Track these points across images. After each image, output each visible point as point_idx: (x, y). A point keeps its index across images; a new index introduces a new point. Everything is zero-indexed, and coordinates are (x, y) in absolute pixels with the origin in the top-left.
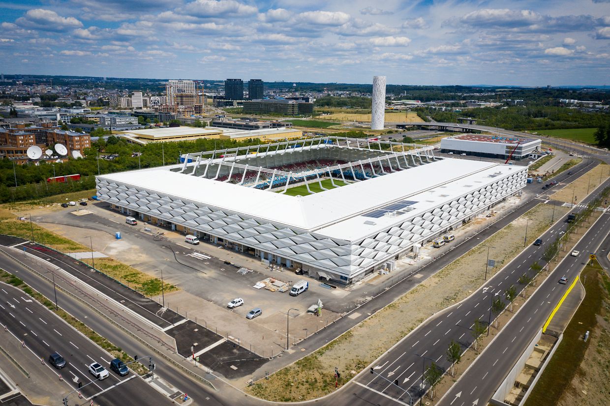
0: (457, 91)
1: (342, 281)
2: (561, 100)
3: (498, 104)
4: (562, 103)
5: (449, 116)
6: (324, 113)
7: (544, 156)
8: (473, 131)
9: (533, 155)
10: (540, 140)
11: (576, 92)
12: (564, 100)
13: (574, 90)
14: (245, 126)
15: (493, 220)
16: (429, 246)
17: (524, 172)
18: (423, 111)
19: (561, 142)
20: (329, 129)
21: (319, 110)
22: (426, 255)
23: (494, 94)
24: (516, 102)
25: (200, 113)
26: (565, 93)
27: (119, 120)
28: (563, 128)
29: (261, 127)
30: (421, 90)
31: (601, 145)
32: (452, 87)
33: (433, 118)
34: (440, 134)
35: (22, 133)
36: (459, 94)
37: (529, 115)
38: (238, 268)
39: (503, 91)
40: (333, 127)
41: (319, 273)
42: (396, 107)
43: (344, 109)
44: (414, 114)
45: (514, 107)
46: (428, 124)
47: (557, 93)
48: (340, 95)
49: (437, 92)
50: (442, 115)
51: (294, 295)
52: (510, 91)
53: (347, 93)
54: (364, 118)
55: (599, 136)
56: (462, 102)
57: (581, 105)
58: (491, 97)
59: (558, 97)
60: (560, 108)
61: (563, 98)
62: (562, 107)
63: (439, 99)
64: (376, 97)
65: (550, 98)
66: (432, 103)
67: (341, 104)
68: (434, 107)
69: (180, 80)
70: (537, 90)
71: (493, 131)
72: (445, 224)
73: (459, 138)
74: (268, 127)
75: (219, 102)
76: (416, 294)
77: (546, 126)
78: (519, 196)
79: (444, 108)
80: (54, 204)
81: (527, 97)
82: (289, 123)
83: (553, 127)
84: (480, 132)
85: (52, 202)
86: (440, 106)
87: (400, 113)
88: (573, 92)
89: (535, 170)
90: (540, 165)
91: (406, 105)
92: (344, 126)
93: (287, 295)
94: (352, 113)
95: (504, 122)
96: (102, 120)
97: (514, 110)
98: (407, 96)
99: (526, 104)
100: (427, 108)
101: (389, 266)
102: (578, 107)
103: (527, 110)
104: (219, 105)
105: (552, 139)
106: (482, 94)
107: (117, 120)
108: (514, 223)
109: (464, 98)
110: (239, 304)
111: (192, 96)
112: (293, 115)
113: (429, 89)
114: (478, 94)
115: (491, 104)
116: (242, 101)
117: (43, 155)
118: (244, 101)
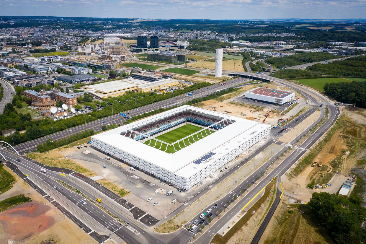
1: (184, 190)
2: (330, 43)
4: (330, 45)
6: (192, 60)
7: (293, 103)
9: (289, 102)
12: (332, 43)
14: (149, 78)
15: (249, 155)
16: (219, 171)
20: (193, 76)
22: (216, 176)
24: (304, 44)
29: (157, 79)
33: (250, 66)
35: (44, 96)
38: (150, 183)
40: (195, 75)
41: (177, 186)
46: (244, 74)
51: (168, 196)
54: (213, 65)
63: (260, 41)
64: (218, 60)
66: (256, 44)
73: (255, 91)
74: (161, 78)
76: (208, 195)
78: (266, 139)
80: (74, 147)
84: (269, 82)
89: (285, 114)
90: (288, 111)
91: (240, 47)
92: (201, 73)
93: (166, 196)
94: (207, 60)
96: (73, 70)
101: (201, 183)
104: (134, 51)
106: (288, 34)
110: (150, 200)
111: (119, 48)
112: (174, 62)
114: (285, 34)
116: (147, 49)
117: (57, 111)
118: (148, 48)
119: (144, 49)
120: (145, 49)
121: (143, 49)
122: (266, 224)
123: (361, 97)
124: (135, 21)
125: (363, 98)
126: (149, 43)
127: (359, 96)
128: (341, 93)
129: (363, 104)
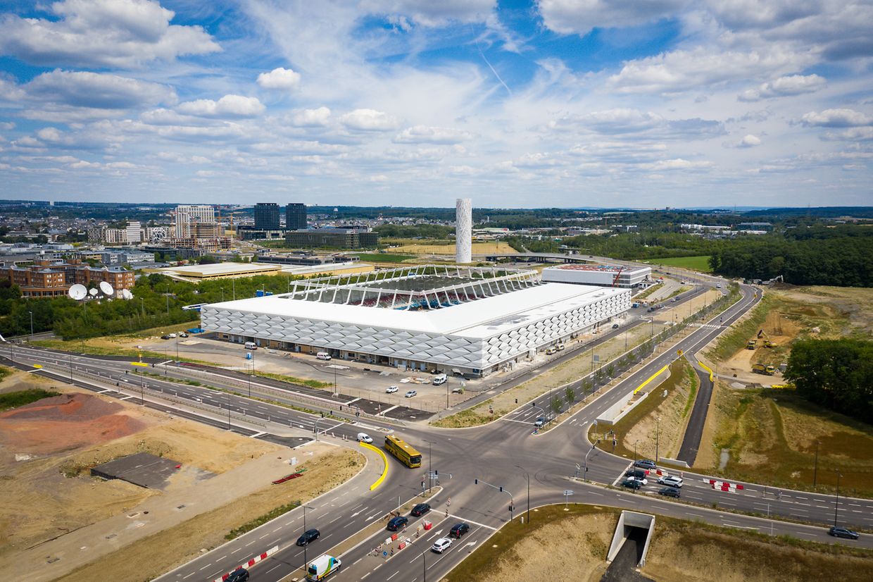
0: (554, 216)
1: (475, 374)
2: (682, 225)
3: (606, 231)
4: (683, 228)
5: (548, 245)
6: (392, 244)
7: (653, 285)
8: (576, 262)
9: (643, 284)
10: (650, 268)
11: (701, 215)
12: (687, 225)
13: (700, 212)
14: (302, 261)
15: (598, 336)
16: (543, 354)
17: (627, 293)
18: (515, 241)
19: (673, 271)
20: (404, 263)
21: (385, 241)
22: (540, 359)
23: (601, 219)
24: (628, 228)
25: (227, 248)
26: (688, 217)
27: (131, 258)
28: (678, 256)
29: (323, 262)
30: (506, 214)
31: (715, 273)
32: (547, 210)
33: (528, 249)
34: (540, 266)
35: (48, 270)
36: (557, 219)
37: (642, 243)
38: (379, 372)
39: (612, 215)
40: (409, 261)
41: (453, 370)
42: (479, 236)
43: (414, 239)
44: (505, 245)
45: (625, 234)
46: (523, 254)
47: (678, 217)
48: (402, 223)
49: (529, 217)
50: (539, 245)
51: (437, 385)
52: (622, 215)
53: (411, 219)
54: (445, 249)
55: (714, 263)
56: (561, 229)
57: (705, 231)
58: (597, 223)
59: (678, 222)
60: (678, 234)
61: (685, 223)
62: (681, 233)
63: (532, 226)
64: (461, 224)
65: (669, 223)
66: (523, 231)
67: (409, 234)
68: (527, 236)
69: (194, 206)
70: (654, 213)
71: (598, 260)
72: (556, 336)
73: (563, 268)
74: (331, 262)
75: (246, 234)
76: (537, 381)
77: (660, 254)
78: (625, 318)
79: (540, 237)
80: (152, 337)
81: (641, 222)
82: (356, 257)
83: (667, 256)
84: (584, 262)
85: (149, 335)
86: (535, 234)
87: (488, 244)
88: (698, 215)
89: (644, 298)
90: (649, 294)
91: (491, 234)
92: (422, 259)
93: (431, 385)
94: (427, 244)
95: (612, 251)
96: (106, 257)
97: (625, 238)
98: (490, 223)
99: (640, 231)
100: (519, 237)
101: (510, 364)
102: (702, 233)
103: (640, 238)
104: (246, 237)
105: (665, 269)
106: (587, 219)
107: (128, 258)
108: (618, 337)
109: (564, 225)
110: (395, 390)
111: (211, 226)
112: (352, 248)
113: (518, 214)
114: (581, 219)
115: (599, 232)
116: (279, 232)
117: (87, 296)
118: (281, 231)
119: (272, 232)
120: (275, 232)
121: (269, 233)
122: (703, 415)
123: (798, 263)
124: (232, 209)
125: (801, 264)
126: (283, 221)
127: (792, 262)
128: (751, 260)
129: (804, 276)
